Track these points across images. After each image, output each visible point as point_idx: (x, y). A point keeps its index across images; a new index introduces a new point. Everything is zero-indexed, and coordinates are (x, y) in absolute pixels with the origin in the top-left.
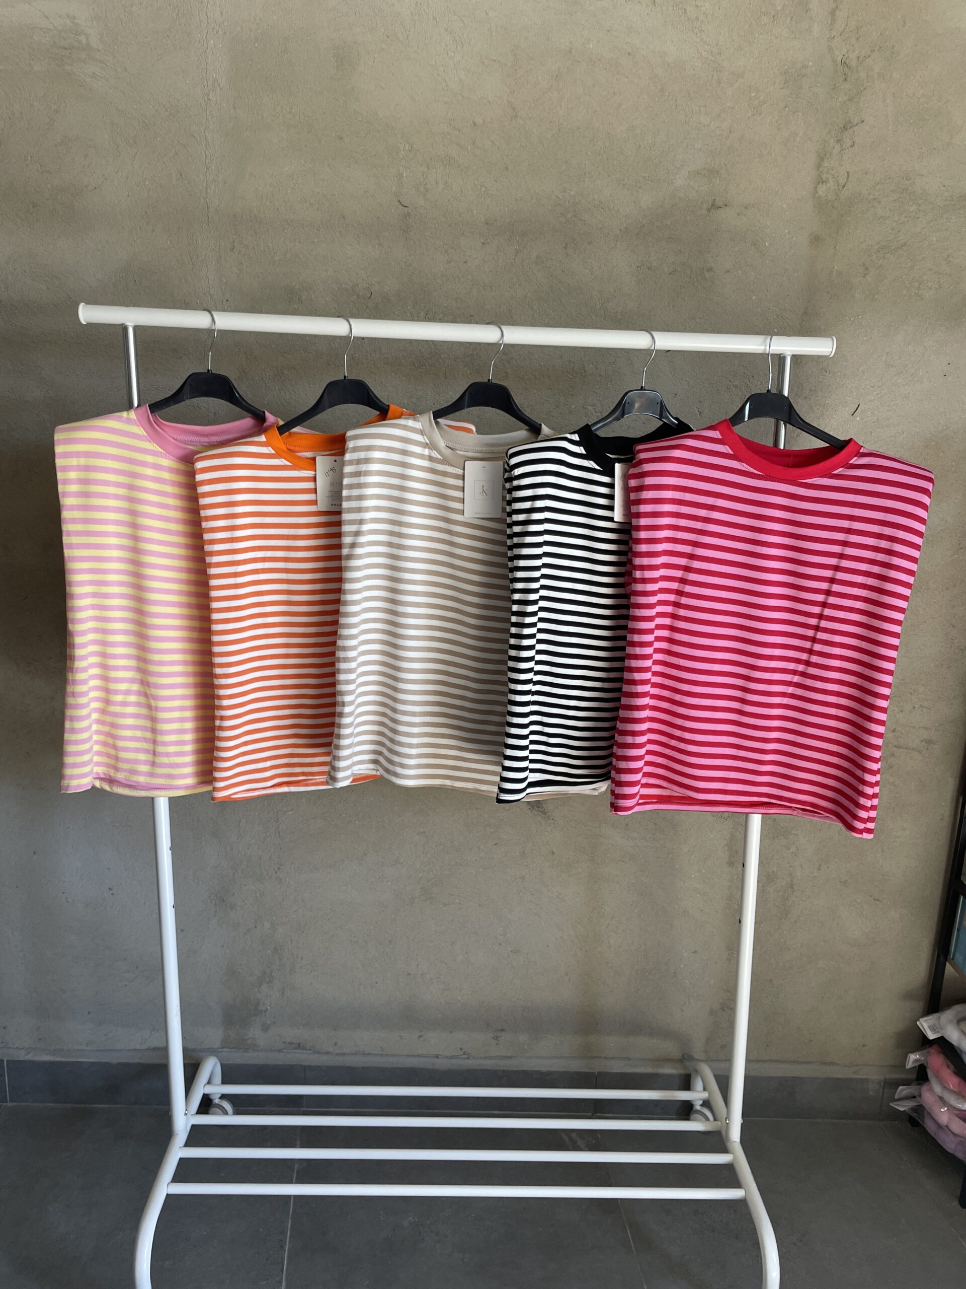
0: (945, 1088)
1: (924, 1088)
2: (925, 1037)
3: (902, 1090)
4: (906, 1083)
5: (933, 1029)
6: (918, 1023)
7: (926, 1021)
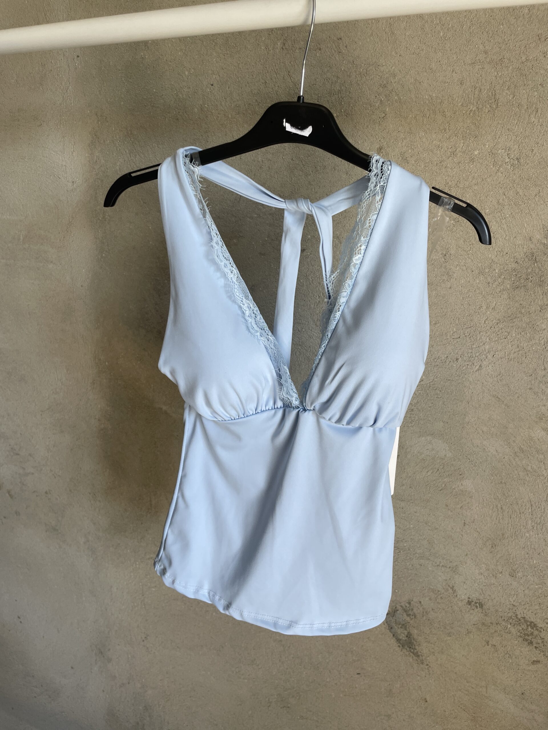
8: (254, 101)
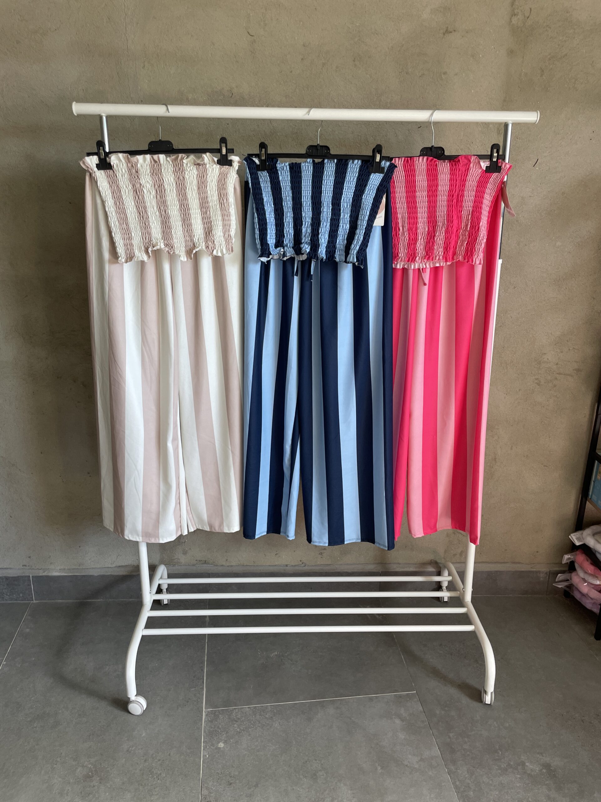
0: (586, 572)
1: (573, 574)
2: (573, 544)
3: (560, 577)
4: (563, 572)
5: (578, 539)
6: (570, 537)
7: (574, 535)
8: (252, 134)
